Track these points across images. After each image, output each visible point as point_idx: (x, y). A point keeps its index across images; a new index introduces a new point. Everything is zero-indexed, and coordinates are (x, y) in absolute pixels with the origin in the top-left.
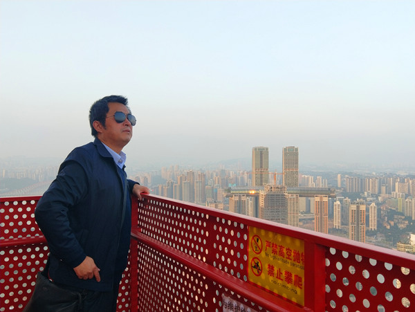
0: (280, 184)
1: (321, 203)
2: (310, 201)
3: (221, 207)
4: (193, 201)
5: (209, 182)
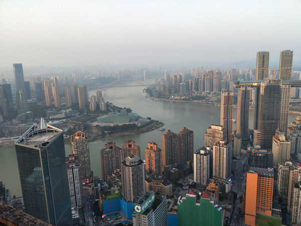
2: (299, 90)
3: (232, 94)
4: (212, 90)
5: (224, 78)
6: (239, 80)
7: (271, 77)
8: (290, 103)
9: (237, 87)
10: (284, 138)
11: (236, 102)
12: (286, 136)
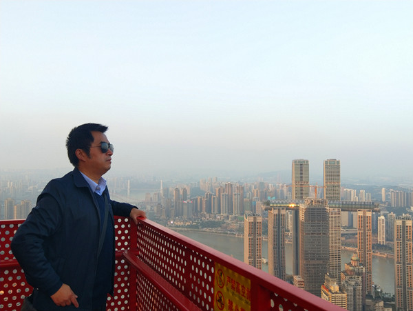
0: (321, 197)
1: (364, 218)
2: (352, 215)
3: (259, 219)
4: (231, 213)
5: (248, 195)
6: (269, 198)
7: (313, 196)
8: (343, 235)
9: (266, 209)
10: (337, 288)
11: (266, 233)
12: (339, 284)
